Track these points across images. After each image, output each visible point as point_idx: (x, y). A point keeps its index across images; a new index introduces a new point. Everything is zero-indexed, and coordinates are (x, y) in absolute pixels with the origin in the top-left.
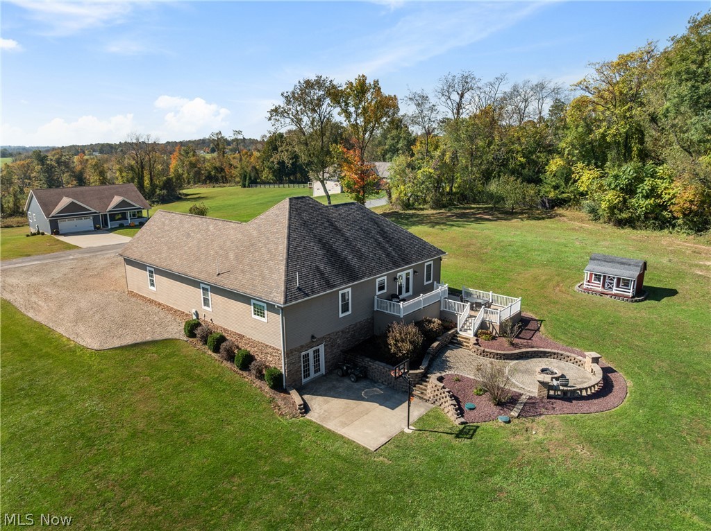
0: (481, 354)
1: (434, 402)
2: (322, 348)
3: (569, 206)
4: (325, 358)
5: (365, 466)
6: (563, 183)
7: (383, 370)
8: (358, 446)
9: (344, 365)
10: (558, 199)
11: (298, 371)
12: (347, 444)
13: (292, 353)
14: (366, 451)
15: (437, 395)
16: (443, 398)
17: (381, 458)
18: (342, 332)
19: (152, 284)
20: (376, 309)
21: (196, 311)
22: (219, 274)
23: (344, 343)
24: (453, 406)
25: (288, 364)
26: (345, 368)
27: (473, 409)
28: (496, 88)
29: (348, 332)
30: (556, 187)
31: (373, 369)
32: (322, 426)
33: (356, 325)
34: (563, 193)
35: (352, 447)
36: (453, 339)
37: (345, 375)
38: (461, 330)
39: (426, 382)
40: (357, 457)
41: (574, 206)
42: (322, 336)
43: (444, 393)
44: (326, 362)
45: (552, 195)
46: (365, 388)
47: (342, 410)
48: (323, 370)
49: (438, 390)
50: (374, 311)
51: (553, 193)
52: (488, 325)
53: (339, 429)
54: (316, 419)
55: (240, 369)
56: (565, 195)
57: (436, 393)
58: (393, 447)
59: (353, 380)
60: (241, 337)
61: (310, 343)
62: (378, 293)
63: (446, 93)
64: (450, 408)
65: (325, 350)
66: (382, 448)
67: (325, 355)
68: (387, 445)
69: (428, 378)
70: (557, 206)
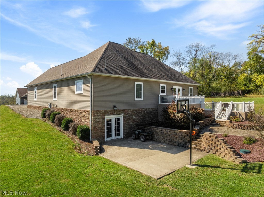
0: (236, 127)
1: (209, 151)
2: (121, 117)
3: (253, 93)
4: (124, 126)
5: (147, 192)
6: (248, 83)
7: (165, 132)
8: (141, 175)
9: (136, 130)
10: (246, 90)
11: (102, 129)
12: (130, 173)
13: (97, 113)
14: (149, 179)
15: (212, 144)
16: (218, 145)
17: (165, 186)
18: (137, 111)
19: (36, 98)
20: (159, 103)
21: (50, 104)
22: (62, 75)
23: (137, 119)
24: (230, 149)
25: (94, 122)
26: (137, 132)
27: (249, 152)
28: (211, 50)
29: (141, 113)
30: (245, 85)
31: (157, 133)
32: (111, 161)
33: (146, 109)
34: (249, 87)
35: (135, 175)
36: (212, 122)
37: (137, 138)
38: (217, 118)
39: (200, 139)
40: (138, 183)
41: (255, 92)
42: (122, 109)
43: (218, 141)
44: (124, 129)
45: (243, 88)
46: (151, 144)
47: (130, 153)
48: (122, 135)
49: (212, 140)
50: (158, 105)
51: (244, 88)
52: (236, 114)
53: (125, 162)
54: (107, 156)
55: (64, 130)
56: (250, 88)
57: (211, 142)
58: (177, 177)
59: (142, 140)
60: (69, 110)
61: (112, 111)
62: (161, 94)
63: (189, 52)
64: (226, 152)
65: (124, 120)
66: (166, 177)
67: (124, 124)
68: (171, 175)
69: (200, 136)
70: (246, 93)
